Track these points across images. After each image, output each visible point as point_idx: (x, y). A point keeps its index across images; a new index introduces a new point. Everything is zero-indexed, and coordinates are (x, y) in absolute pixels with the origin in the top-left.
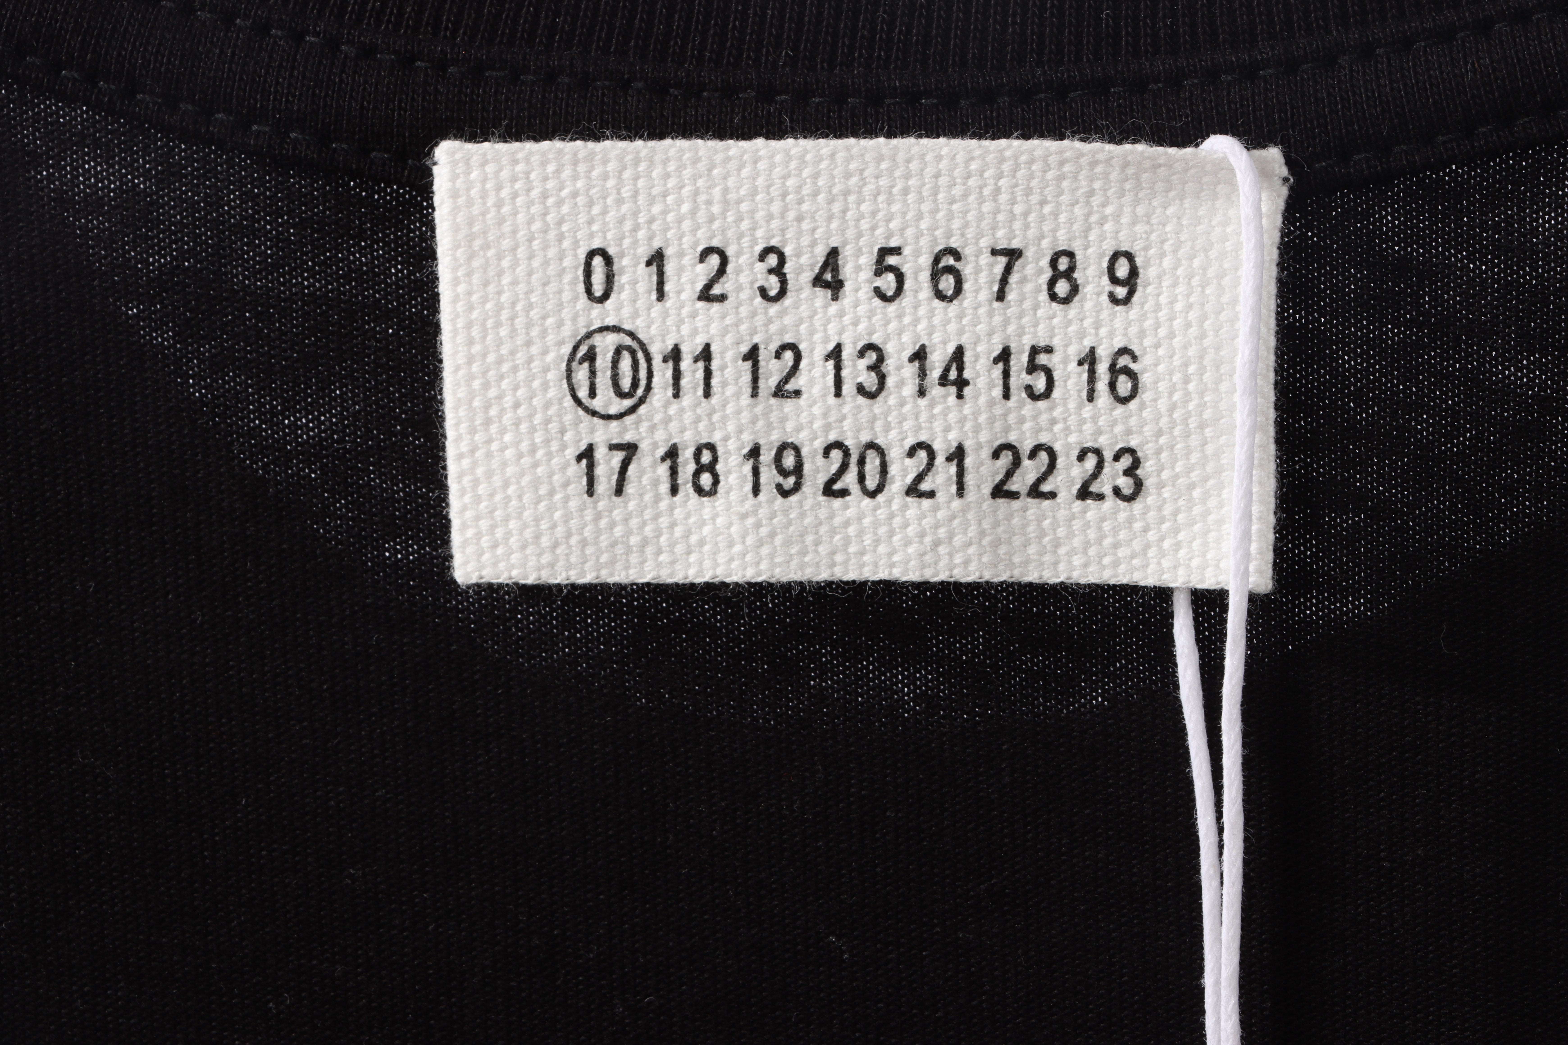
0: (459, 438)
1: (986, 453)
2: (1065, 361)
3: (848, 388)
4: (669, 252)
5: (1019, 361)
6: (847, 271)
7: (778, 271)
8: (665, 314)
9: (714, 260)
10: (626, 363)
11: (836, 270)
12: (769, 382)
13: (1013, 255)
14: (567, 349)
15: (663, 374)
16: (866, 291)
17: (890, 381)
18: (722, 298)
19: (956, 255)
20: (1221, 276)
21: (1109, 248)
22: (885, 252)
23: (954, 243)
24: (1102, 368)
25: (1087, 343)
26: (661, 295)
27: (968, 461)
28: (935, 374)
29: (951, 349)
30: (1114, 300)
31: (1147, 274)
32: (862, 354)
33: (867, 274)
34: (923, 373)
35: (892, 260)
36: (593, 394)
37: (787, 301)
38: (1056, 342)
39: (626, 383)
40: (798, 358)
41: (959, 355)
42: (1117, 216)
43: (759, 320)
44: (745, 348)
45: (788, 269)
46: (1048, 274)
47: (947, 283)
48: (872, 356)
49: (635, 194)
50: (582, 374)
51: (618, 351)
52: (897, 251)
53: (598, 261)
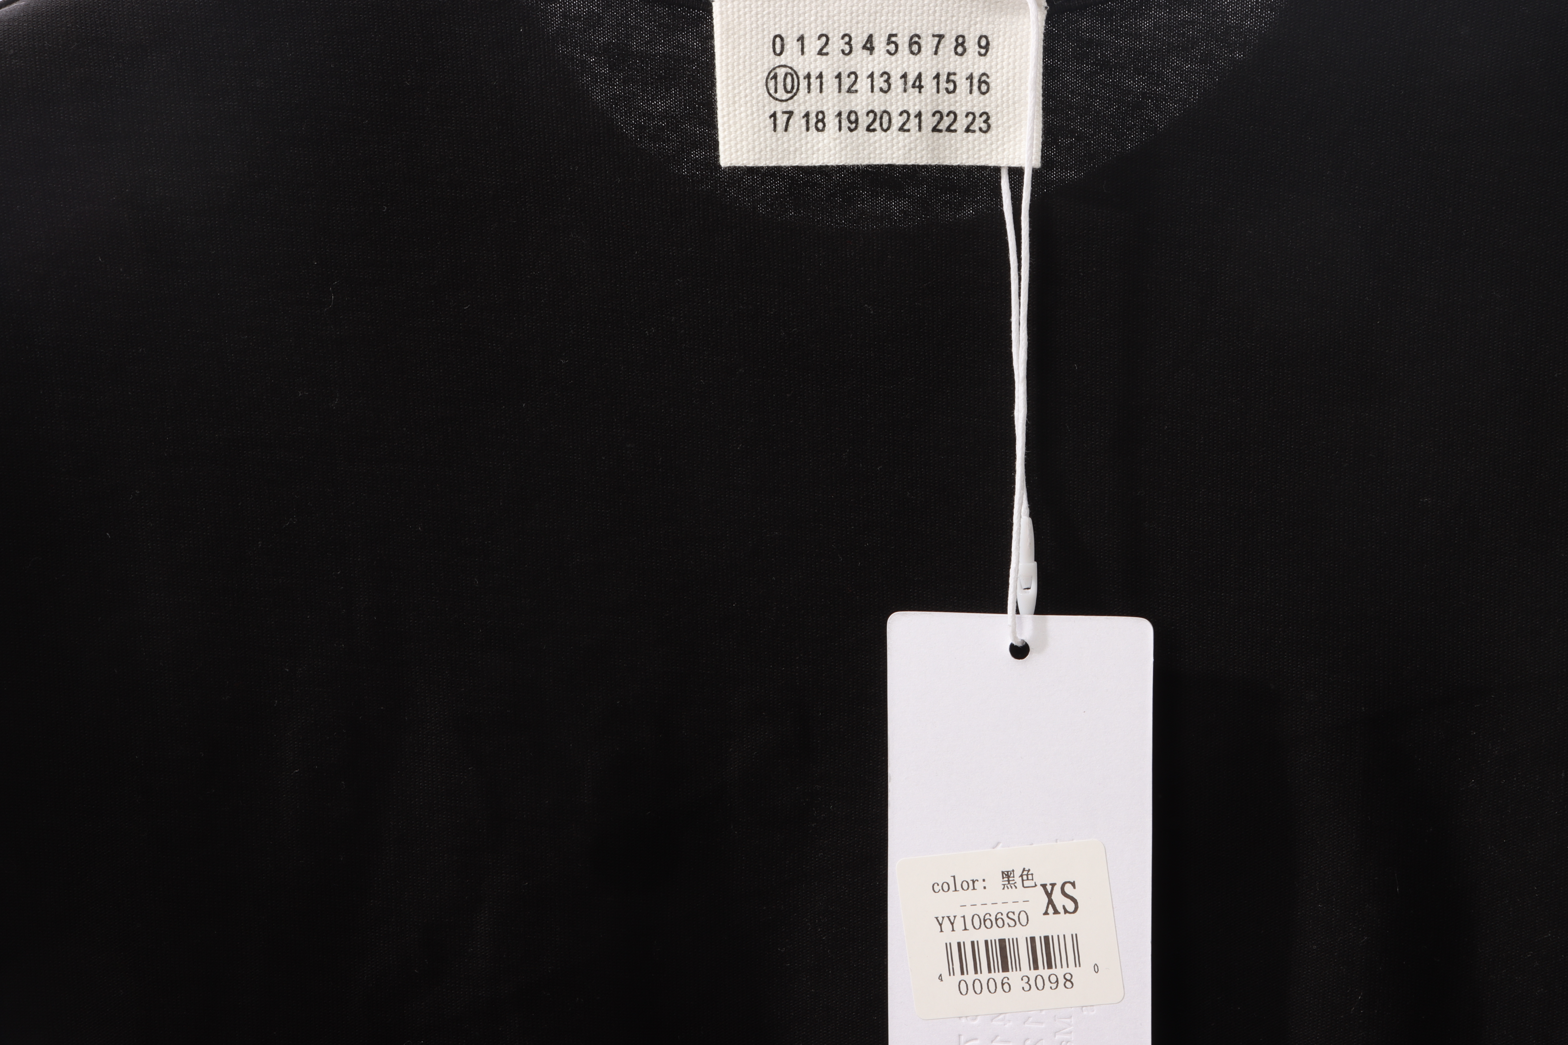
0: (723, 109)
1: (930, 114)
2: (961, 78)
3: (876, 89)
4: (806, 36)
5: (943, 78)
6: (876, 43)
7: (849, 43)
8: (805, 60)
9: (824, 39)
10: (789, 79)
11: (871, 43)
12: (845, 87)
13: (941, 37)
14: (766, 74)
15: (804, 84)
16: (883, 51)
17: (893, 86)
18: (827, 54)
19: (919, 37)
20: (1022, 45)
21: (978, 34)
22: (891, 36)
23: (918, 32)
24: (975, 81)
25: (970, 71)
26: (803, 53)
27: (923, 118)
28: (910, 83)
29: (917, 74)
30: (980, 54)
31: (993, 44)
32: (882, 75)
33: (884, 44)
34: (905, 83)
35: (893, 39)
36: (776, 91)
37: (852, 55)
38: (957, 71)
39: (789, 87)
40: (856, 77)
41: (919, 76)
42: (982, 21)
43: (841, 62)
44: (836, 74)
45: (852, 42)
46: (954, 44)
47: (915, 48)
48: (886, 77)
49: (793, 13)
50: (772, 84)
51: (786, 75)
52: (895, 35)
53: (778, 39)
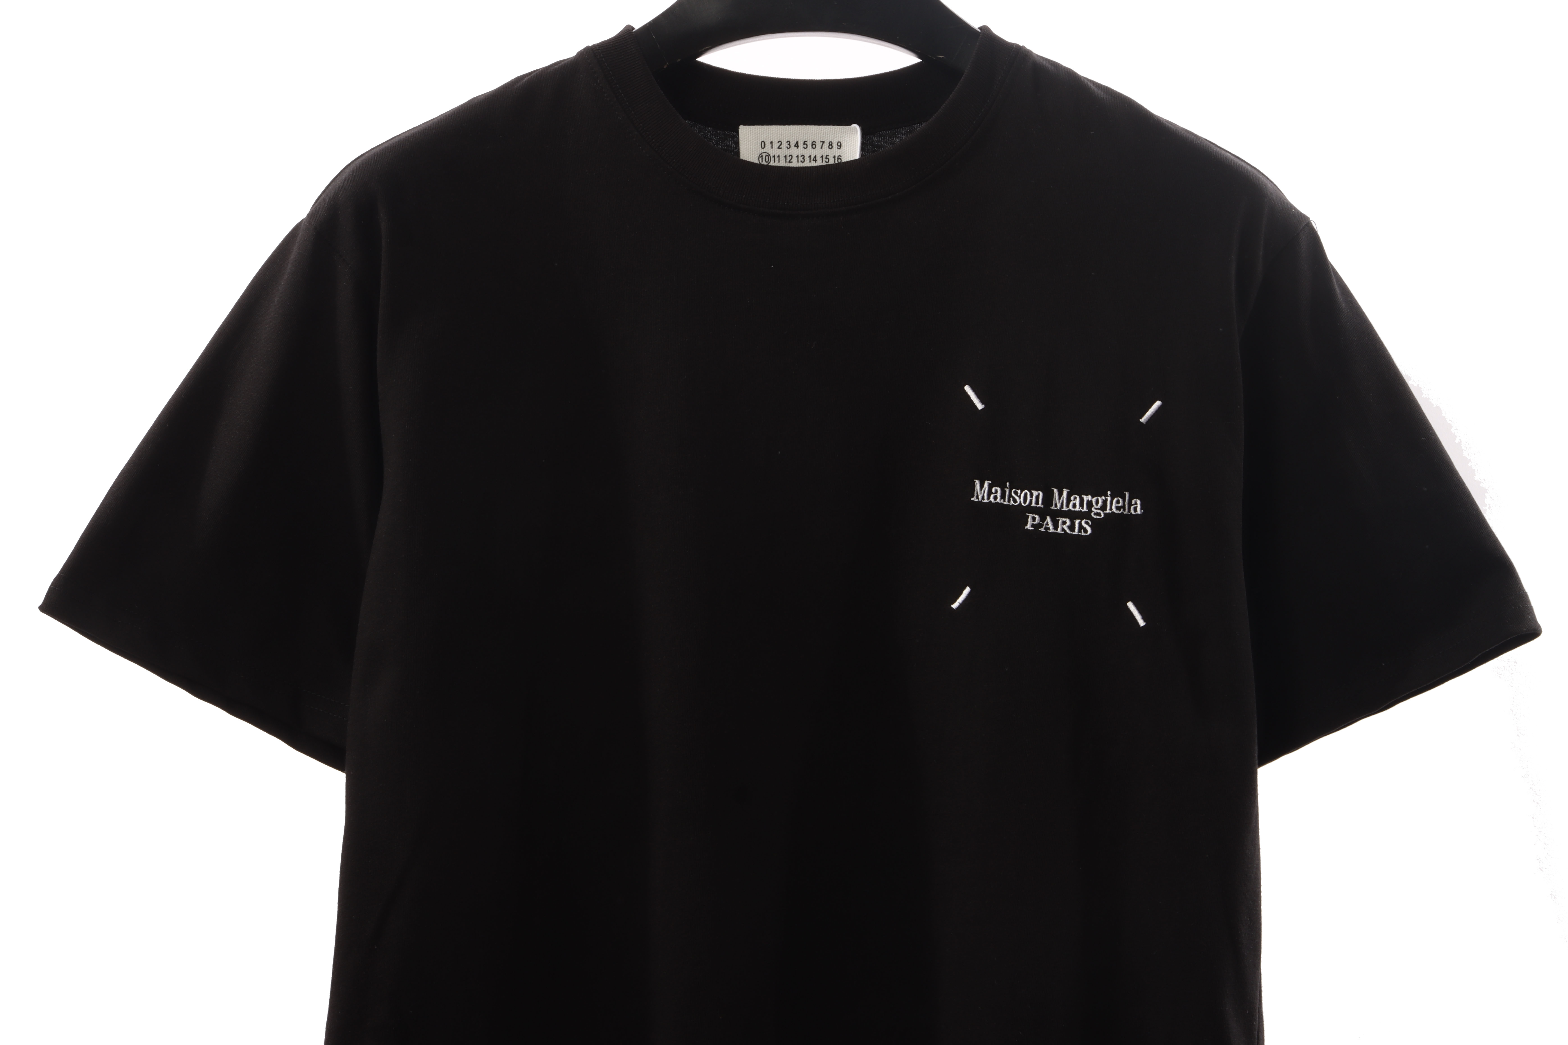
2: (831, 157)
3: (799, 161)
4: (773, 141)
5: (824, 157)
6: (799, 144)
7: (789, 144)
8: (773, 151)
9: (780, 143)
10: (767, 157)
11: (798, 145)
12: (788, 160)
13: (823, 142)
14: (758, 155)
15: (773, 159)
16: (802, 147)
17: (806, 160)
18: (781, 148)
19: (815, 142)
20: (853, 145)
21: (837, 141)
22: (805, 142)
23: (815, 140)
24: (836, 158)
25: (834, 154)
26: (772, 148)
28: (812, 159)
30: (838, 148)
31: (843, 145)
32: (801, 156)
33: (802, 144)
34: (810, 159)
35: (806, 143)
36: (762, 162)
37: (790, 149)
38: (830, 155)
39: (767, 160)
40: (792, 157)
41: (815, 157)
42: (838, 136)
43: (786, 151)
44: (784, 155)
45: (791, 144)
46: (828, 145)
47: (814, 146)
48: (803, 157)
49: (768, 133)
50: (760, 160)
51: (766, 156)
52: (806, 141)
53: (763, 143)
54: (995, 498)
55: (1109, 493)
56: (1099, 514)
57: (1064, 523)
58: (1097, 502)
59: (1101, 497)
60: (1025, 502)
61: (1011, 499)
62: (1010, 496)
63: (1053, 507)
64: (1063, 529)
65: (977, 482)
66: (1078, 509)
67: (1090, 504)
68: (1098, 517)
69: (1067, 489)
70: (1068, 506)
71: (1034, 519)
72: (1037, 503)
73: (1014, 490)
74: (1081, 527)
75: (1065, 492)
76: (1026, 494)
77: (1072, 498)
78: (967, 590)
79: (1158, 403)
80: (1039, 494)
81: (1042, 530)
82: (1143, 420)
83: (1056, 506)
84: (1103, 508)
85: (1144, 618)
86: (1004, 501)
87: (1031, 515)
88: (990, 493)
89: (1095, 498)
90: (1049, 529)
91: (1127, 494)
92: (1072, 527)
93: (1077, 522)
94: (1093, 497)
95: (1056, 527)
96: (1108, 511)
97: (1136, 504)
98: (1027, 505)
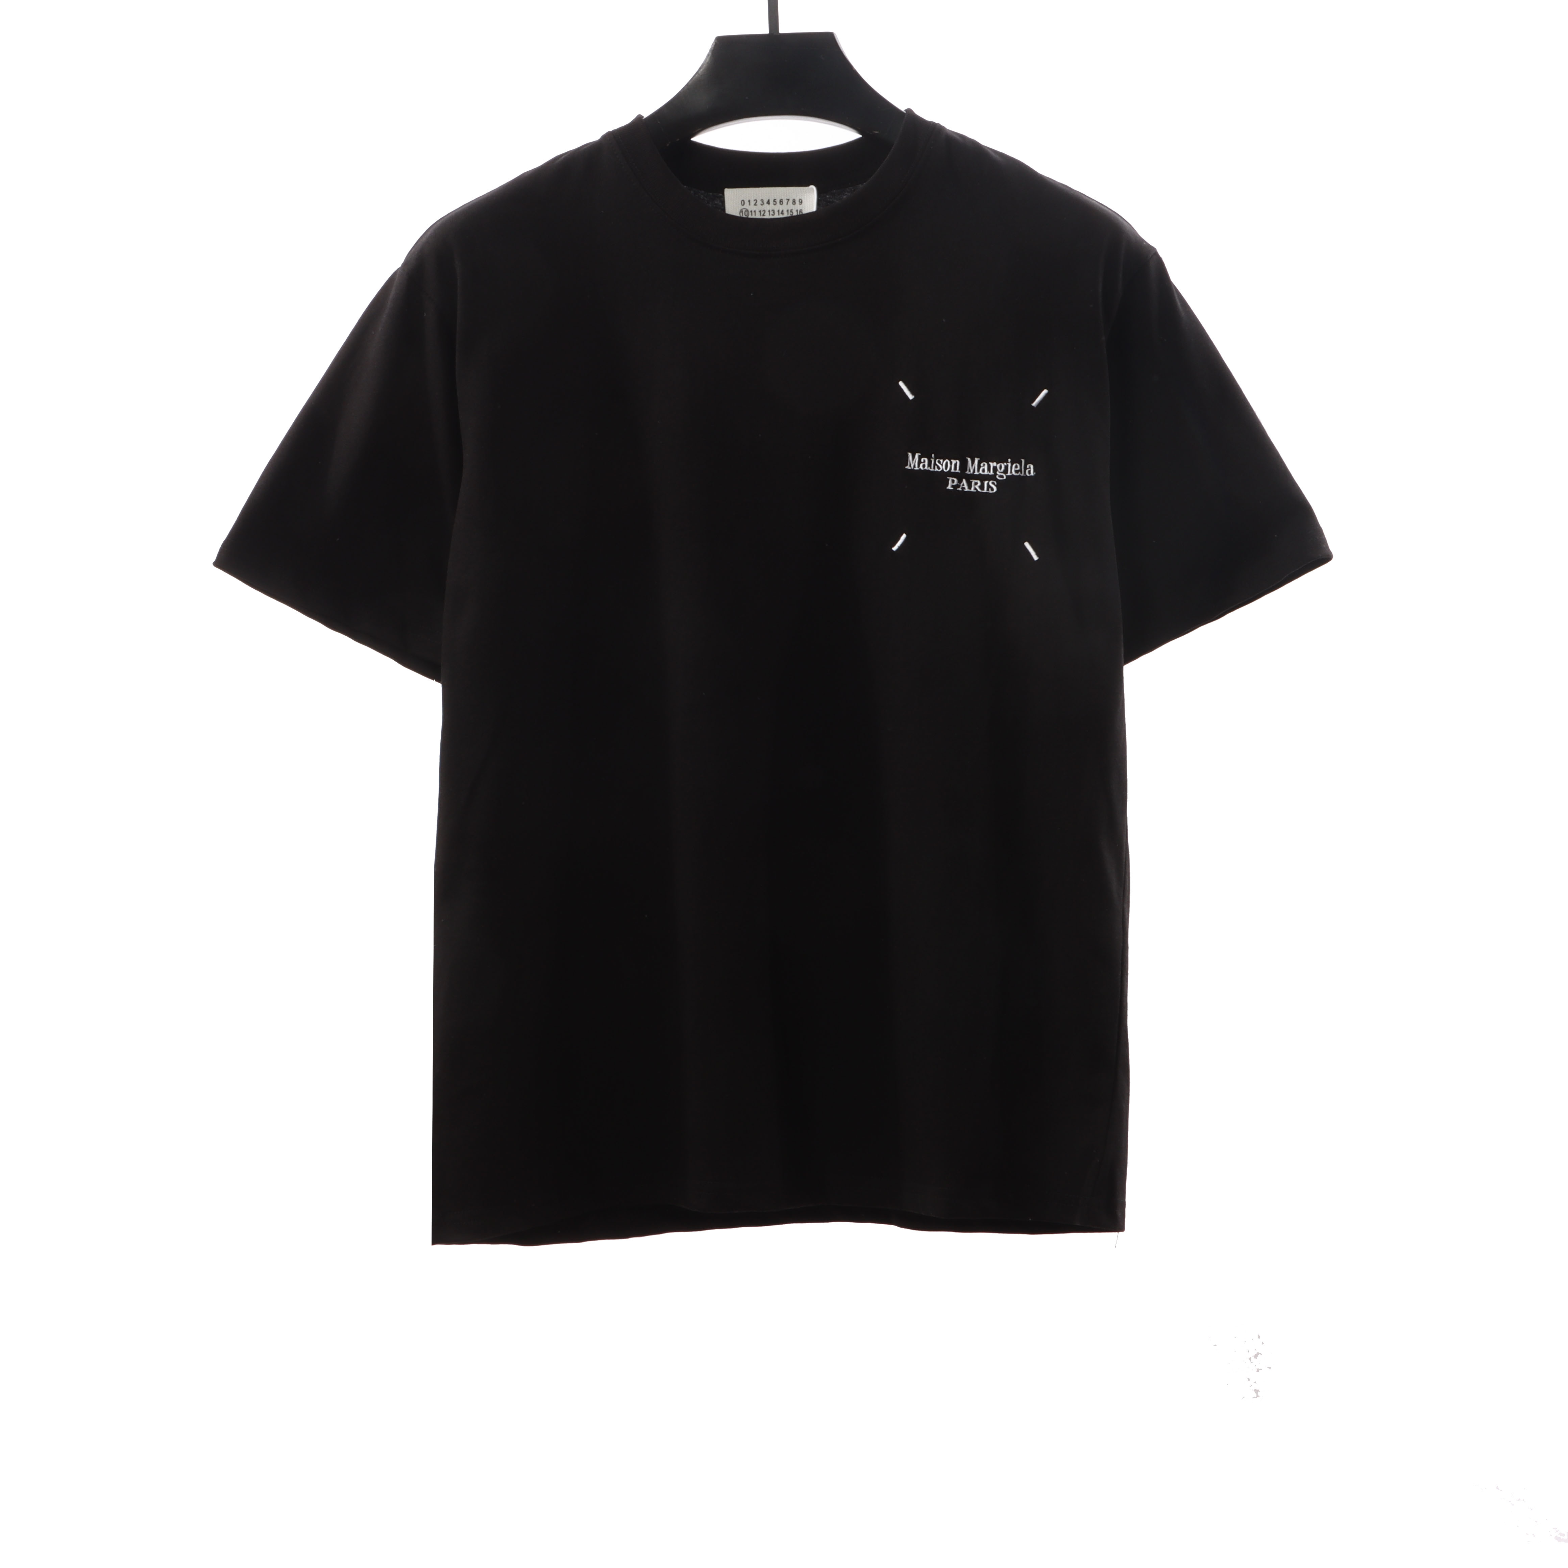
2: (794, 210)
3: (771, 214)
4: (751, 200)
5: (789, 211)
6: (770, 201)
7: (763, 202)
8: (750, 207)
9: (756, 201)
10: (746, 212)
12: (762, 214)
13: (788, 200)
14: (739, 210)
15: (750, 213)
16: (772, 204)
17: (775, 213)
18: (756, 205)
19: (782, 200)
20: (811, 201)
21: (799, 199)
22: (774, 199)
23: (782, 198)
24: (798, 211)
25: (797, 208)
26: (750, 205)
30: (800, 204)
31: (803, 201)
33: (772, 202)
34: (779, 212)
36: (743, 215)
37: (764, 205)
39: (746, 214)
40: (765, 211)
42: (800, 195)
43: (761, 207)
44: (759, 210)
46: (792, 201)
47: (781, 203)
48: (773, 211)
49: (747, 194)
50: (741, 214)
51: (745, 210)
52: (776, 199)
53: (743, 201)
54: (924, 466)
55: (1009, 460)
56: (1002, 477)
57: (976, 484)
58: (1001, 467)
59: (1003, 463)
60: (946, 469)
61: (936, 467)
62: (935, 464)
63: (967, 472)
64: (975, 489)
65: (910, 454)
66: (986, 472)
67: (995, 469)
68: (1001, 479)
69: (978, 458)
70: (978, 471)
71: (953, 481)
72: (955, 469)
73: (937, 460)
74: (989, 487)
75: (976, 460)
76: (947, 463)
77: (982, 465)
78: (904, 536)
79: (1045, 392)
80: (957, 463)
81: (960, 489)
82: (1034, 404)
83: (970, 471)
84: (1006, 471)
85: (1037, 554)
86: (931, 468)
87: (951, 479)
88: (920, 462)
89: (999, 464)
90: (964, 488)
91: (1023, 461)
92: (982, 487)
93: (986, 483)
94: (997, 463)
95: (970, 487)
96: (1009, 474)
97: (1030, 468)
98: (948, 472)
